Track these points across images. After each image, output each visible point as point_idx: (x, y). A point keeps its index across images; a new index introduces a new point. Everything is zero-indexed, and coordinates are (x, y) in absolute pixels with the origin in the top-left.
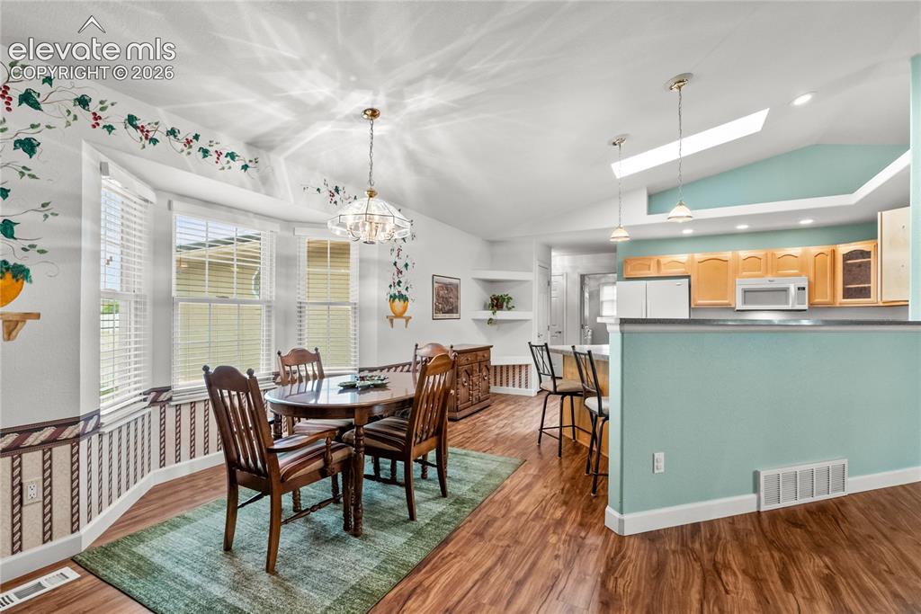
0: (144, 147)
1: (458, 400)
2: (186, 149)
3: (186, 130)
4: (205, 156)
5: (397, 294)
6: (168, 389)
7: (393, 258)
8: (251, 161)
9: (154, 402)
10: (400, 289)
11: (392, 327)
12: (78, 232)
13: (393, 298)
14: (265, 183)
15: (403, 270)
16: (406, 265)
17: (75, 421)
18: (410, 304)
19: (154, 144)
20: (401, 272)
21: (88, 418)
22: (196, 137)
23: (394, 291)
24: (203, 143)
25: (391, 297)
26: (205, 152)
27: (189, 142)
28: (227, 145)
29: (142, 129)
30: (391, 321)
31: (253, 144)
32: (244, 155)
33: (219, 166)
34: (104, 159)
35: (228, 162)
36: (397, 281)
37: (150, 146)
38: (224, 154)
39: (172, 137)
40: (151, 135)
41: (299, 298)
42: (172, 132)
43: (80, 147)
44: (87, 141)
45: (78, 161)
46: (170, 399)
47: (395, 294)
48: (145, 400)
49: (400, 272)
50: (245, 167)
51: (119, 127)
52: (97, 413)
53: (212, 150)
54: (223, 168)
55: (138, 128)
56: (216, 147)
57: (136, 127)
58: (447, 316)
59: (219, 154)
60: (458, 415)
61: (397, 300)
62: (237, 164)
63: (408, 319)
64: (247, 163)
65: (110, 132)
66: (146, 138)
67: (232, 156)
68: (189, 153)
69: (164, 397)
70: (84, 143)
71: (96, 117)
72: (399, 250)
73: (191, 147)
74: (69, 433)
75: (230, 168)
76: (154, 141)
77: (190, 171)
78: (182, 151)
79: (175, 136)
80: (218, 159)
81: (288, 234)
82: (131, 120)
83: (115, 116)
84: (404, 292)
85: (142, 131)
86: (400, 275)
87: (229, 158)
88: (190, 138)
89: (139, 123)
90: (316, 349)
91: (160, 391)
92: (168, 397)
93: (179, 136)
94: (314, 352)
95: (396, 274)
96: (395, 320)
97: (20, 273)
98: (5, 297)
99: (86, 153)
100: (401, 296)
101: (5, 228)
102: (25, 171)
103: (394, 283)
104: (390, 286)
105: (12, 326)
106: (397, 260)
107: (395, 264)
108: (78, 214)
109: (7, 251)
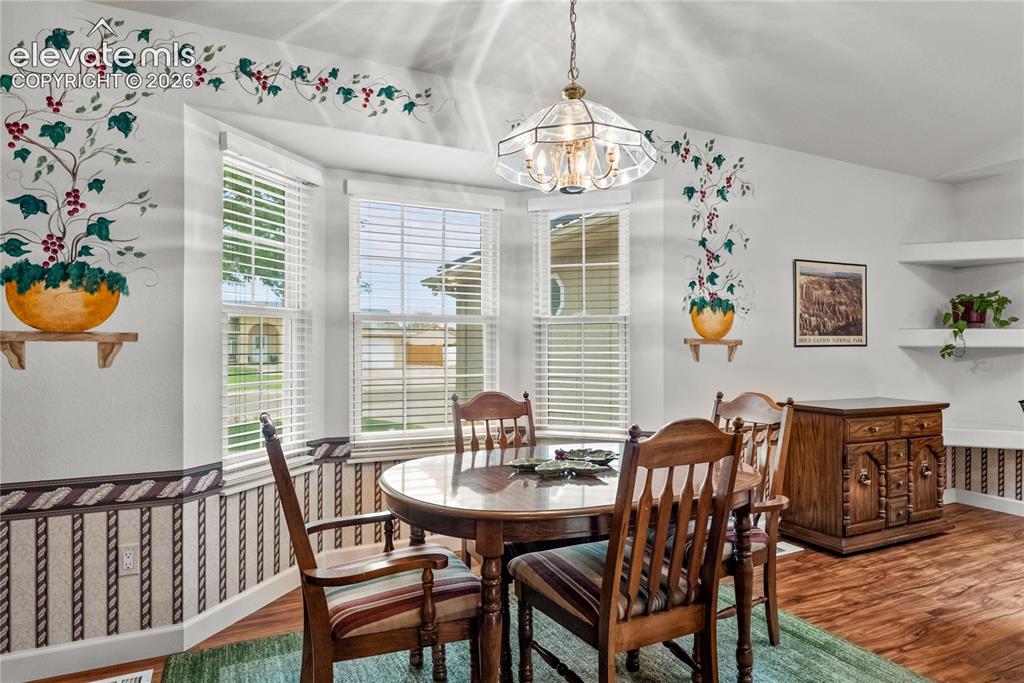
0: (261, 100)
1: (845, 512)
2: (319, 94)
3: (319, 66)
4: (347, 100)
5: (708, 298)
6: (344, 441)
7: (700, 231)
8: (418, 96)
9: (327, 457)
10: (713, 289)
11: (698, 359)
12: (178, 227)
13: (698, 306)
14: (445, 128)
15: (723, 253)
16: (729, 244)
17: (177, 476)
18: (738, 318)
19: (275, 94)
20: (717, 258)
21: (197, 473)
22: (334, 73)
23: (698, 293)
24: (344, 80)
25: (693, 304)
26: (347, 94)
27: (323, 82)
28: (380, 77)
29: (258, 76)
30: (695, 349)
31: (420, 67)
32: (408, 87)
33: (369, 110)
34: (223, 127)
35: (383, 103)
36: (706, 273)
37: (269, 98)
38: (376, 90)
39: (299, 80)
40: (270, 82)
41: (537, 311)
42: (300, 73)
43: (181, 115)
44: (189, 104)
45: (178, 132)
46: (347, 456)
47: (703, 300)
48: (311, 453)
49: (713, 257)
50: (410, 107)
51: (229, 79)
52: (218, 467)
53: (357, 88)
54: (375, 113)
55: (253, 75)
56: (364, 84)
57: (250, 75)
58: (831, 339)
59: (368, 93)
60: (846, 545)
61: (708, 310)
62: (398, 103)
63: (733, 347)
64: (413, 99)
65: (217, 87)
66: (264, 87)
67: (389, 92)
68: (324, 99)
69: (339, 451)
70: (186, 109)
71: (200, 70)
72: (712, 216)
73: (326, 89)
74: (170, 490)
75: (385, 111)
76: (275, 90)
77: (323, 124)
78: (314, 97)
79: (303, 78)
80: (367, 100)
81: (517, 211)
82: (244, 66)
83: (223, 66)
84: (723, 295)
85: (258, 79)
86: (714, 264)
87: (383, 97)
88: (325, 76)
89: (254, 69)
90: (526, 396)
91: (335, 443)
92: (345, 451)
93: (310, 77)
94: (523, 400)
95: (705, 260)
96: (703, 348)
97: (116, 283)
98: (100, 313)
99: (192, 122)
100: (717, 303)
101: (100, 228)
102: (120, 155)
103: (701, 278)
104: (692, 284)
105: (108, 350)
106: (706, 235)
107: (703, 243)
108: (180, 203)
109: (102, 257)
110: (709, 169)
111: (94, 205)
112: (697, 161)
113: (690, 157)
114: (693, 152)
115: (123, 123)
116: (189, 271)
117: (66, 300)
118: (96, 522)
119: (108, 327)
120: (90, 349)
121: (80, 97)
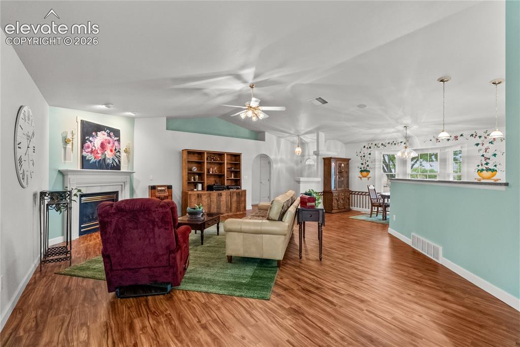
3: (391, 142)
5: (485, 169)
7: (481, 153)
10: (486, 166)
12: (375, 165)
13: (481, 171)
15: (492, 157)
16: (494, 155)
18: (498, 173)
19: (386, 146)
20: (489, 159)
22: (393, 142)
23: (480, 168)
24: (395, 143)
25: (479, 170)
29: (384, 145)
36: (484, 163)
42: (389, 143)
43: (375, 151)
45: (375, 154)
47: (483, 169)
49: (486, 159)
56: (398, 142)
61: (484, 171)
62: (403, 143)
64: (405, 142)
65: (379, 147)
67: (401, 142)
71: (377, 146)
72: (487, 149)
82: (382, 144)
83: (380, 145)
84: (492, 168)
95: (483, 160)
96: (483, 180)
97: (369, 171)
98: (368, 175)
99: (377, 152)
100: (488, 170)
101: (368, 166)
102: (370, 158)
103: (482, 165)
104: (478, 166)
105: (368, 178)
106: (484, 153)
107: (483, 156)
108: (375, 162)
109: (368, 169)
110: (486, 138)
111: (367, 163)
112: (480, 137)
113: (477, 137)
114: (478, 135)
115: (370, 154)
116: (376, 170)
117: (365, 173)
118: (367, 197)
119: (369, 176)
120: (367, 178)
121: (366, 152)
